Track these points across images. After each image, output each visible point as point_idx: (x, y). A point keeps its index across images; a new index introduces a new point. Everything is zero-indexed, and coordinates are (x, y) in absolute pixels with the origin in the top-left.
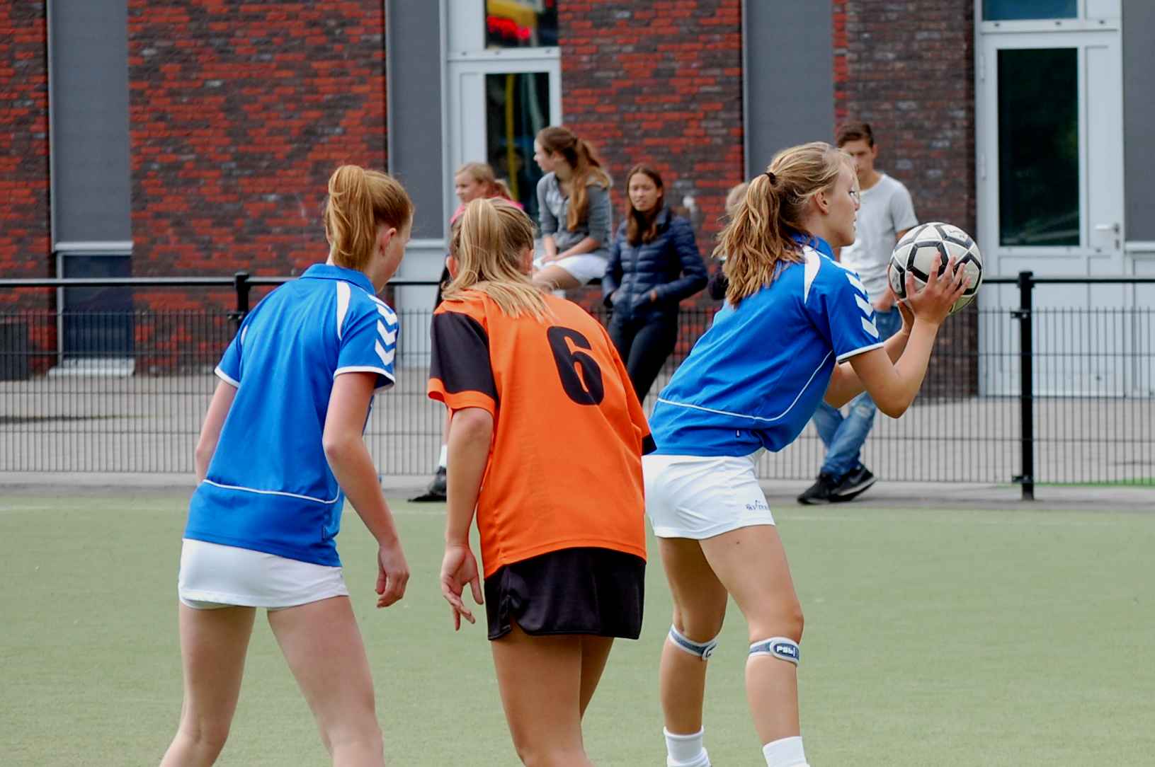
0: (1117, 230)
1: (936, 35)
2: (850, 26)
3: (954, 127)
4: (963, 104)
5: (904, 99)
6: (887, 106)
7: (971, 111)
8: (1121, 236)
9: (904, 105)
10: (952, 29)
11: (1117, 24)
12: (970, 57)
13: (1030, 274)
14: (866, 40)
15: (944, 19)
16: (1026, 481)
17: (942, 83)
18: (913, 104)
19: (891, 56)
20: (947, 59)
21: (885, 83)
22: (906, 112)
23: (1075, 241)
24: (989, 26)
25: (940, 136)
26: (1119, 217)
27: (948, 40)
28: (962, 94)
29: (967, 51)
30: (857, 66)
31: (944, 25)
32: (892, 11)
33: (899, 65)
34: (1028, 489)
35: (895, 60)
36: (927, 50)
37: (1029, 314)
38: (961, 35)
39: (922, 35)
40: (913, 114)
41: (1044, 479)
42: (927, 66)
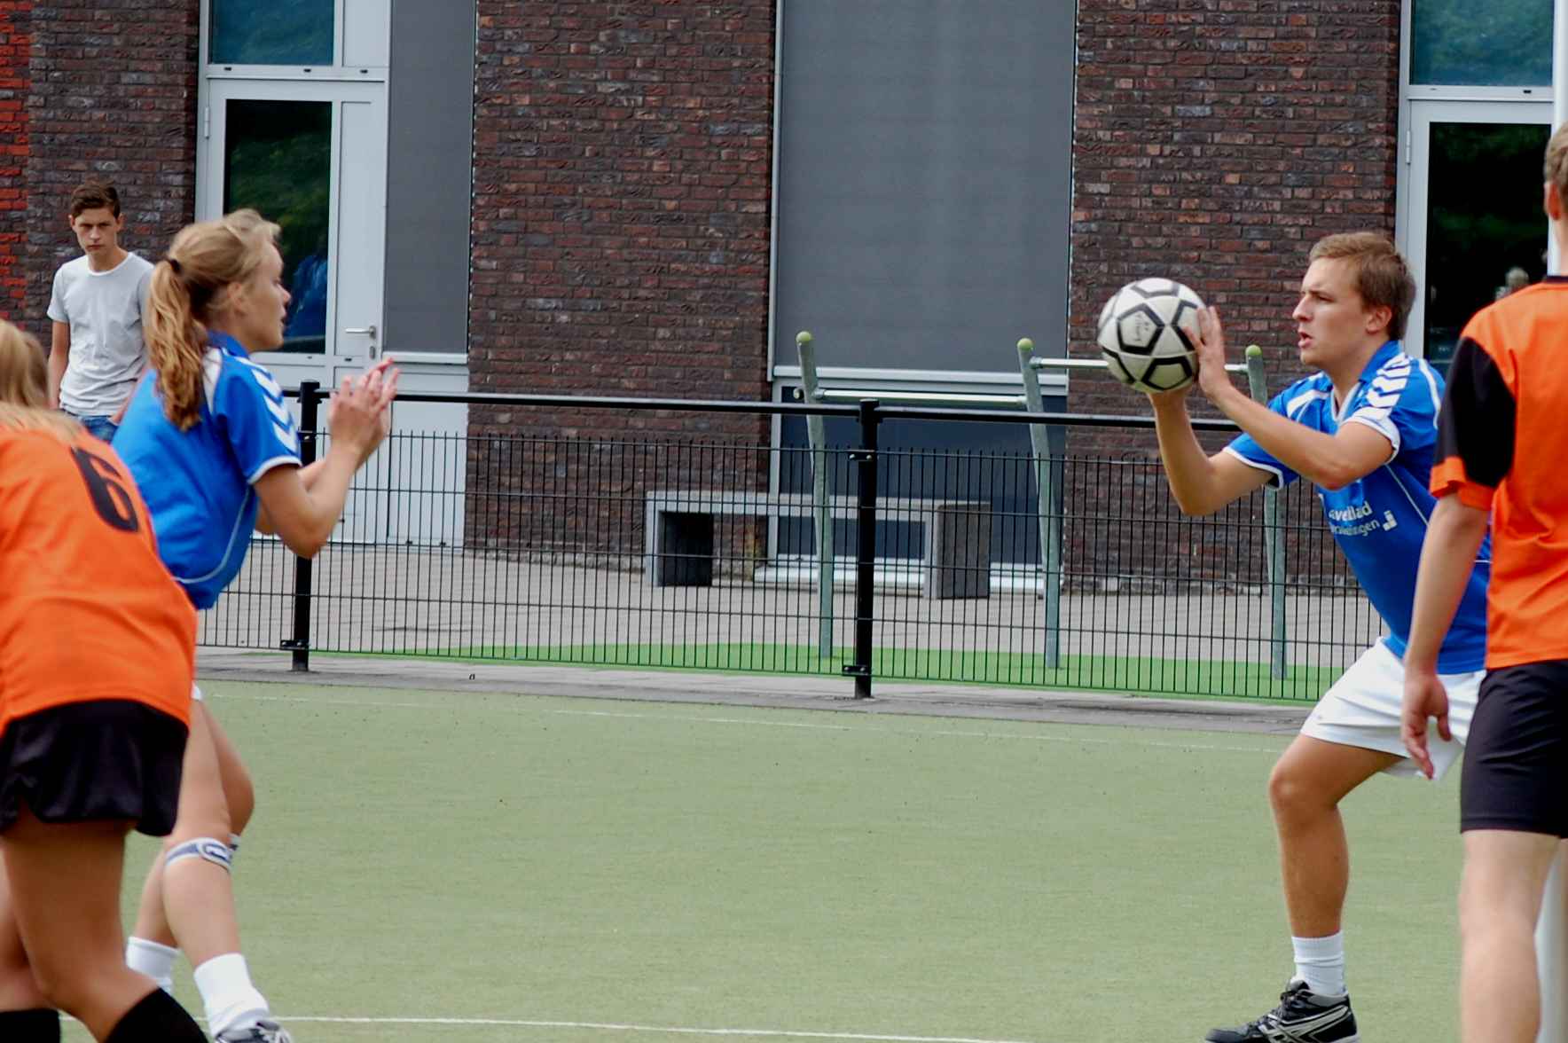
0: (373, 334)
1: (148, 79)
2: (35, 62)
3: (167, 195)
4: (180, 167)
5: (104, 158)
6: (80, 165)
7: (191, 176)
8: (379, 343)
9: (103, 166)
10: (170, 72)
11: (385, 76)
12: (192, 107)
13: (317, 385)
14: (56, 81)
15: (160, 58)
16: (299, 648)
17: (152, 140)
18: (114, 165)
19: (87, 102)
20: (160, 109)
21: (78, 137)
22: (106, 174)
23: (319, 347)
24: (218, 70)
25: (148, 207)
26: (376, 319)
27: (165, 85)
28: (180, 155)
29: (188, 99)
30: (43, 113)
31: (159, 65)
32: (92, 45)
33: (99, 114)
34: (301, 658)
35: (92, 107)
36: (137, 96)
37: (313, 437)
38: (181, 79)
39: (126, 79)
40: (114, 177)
41: (323, 646)
42: (135, 117)
